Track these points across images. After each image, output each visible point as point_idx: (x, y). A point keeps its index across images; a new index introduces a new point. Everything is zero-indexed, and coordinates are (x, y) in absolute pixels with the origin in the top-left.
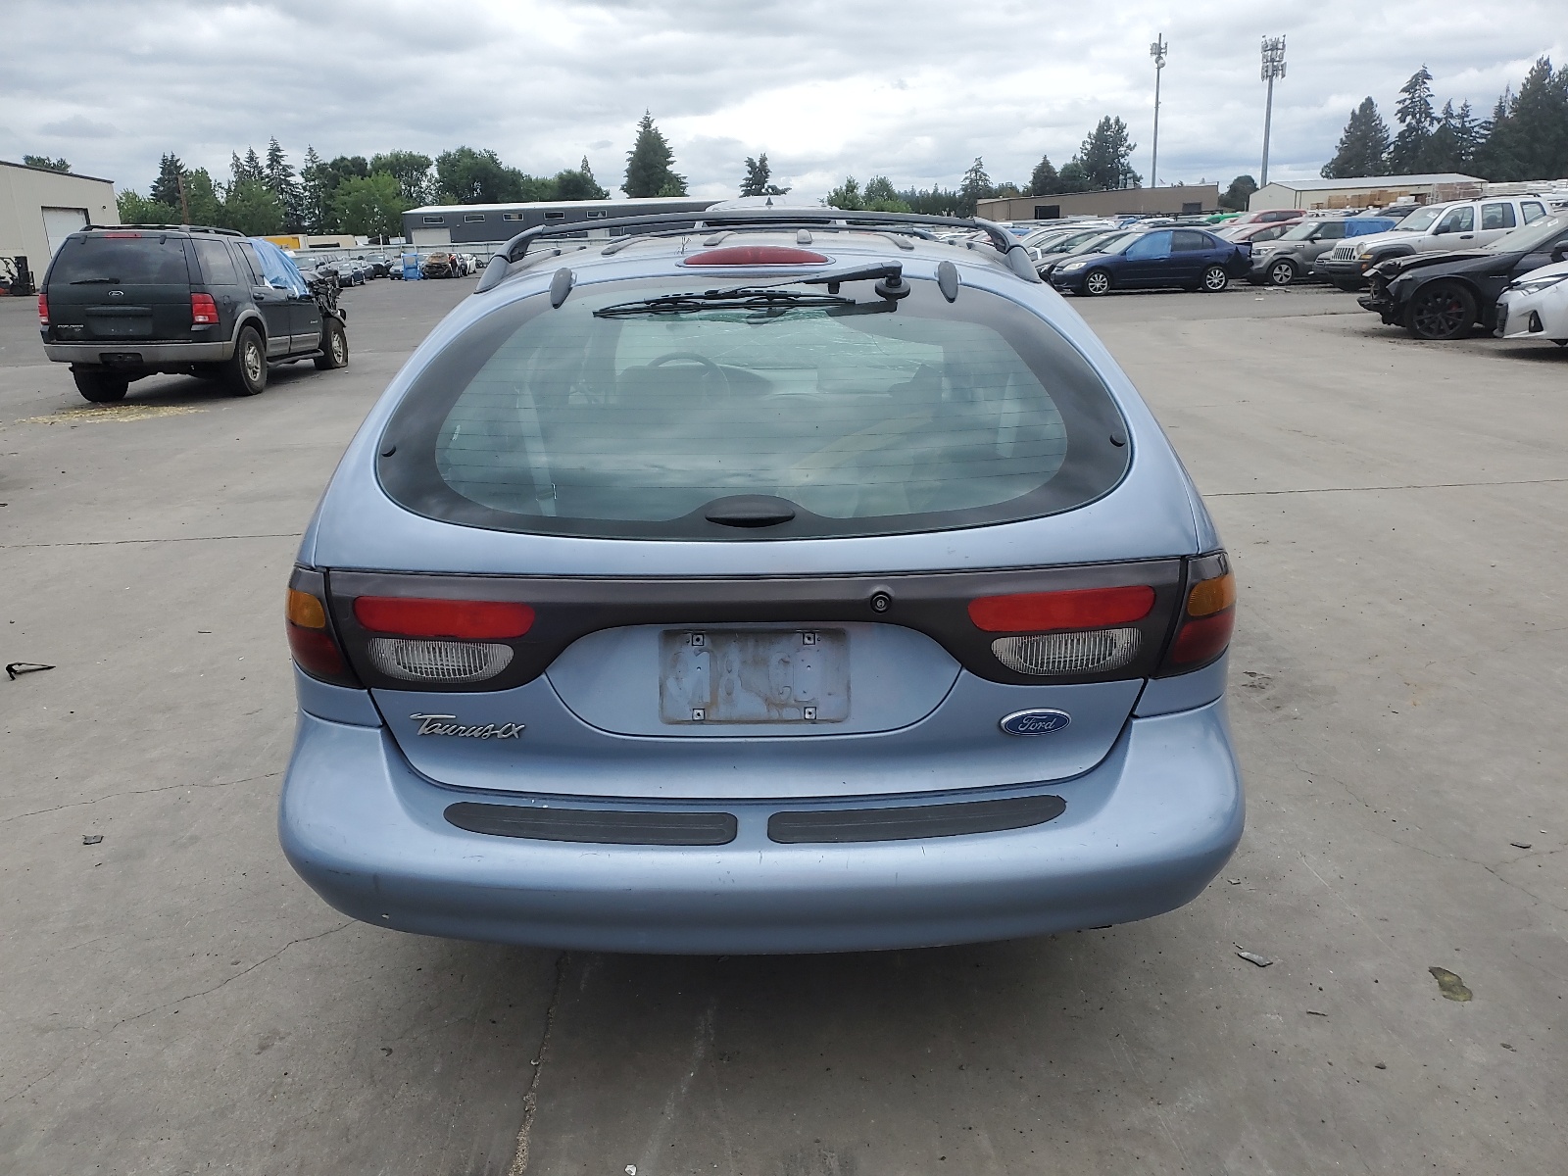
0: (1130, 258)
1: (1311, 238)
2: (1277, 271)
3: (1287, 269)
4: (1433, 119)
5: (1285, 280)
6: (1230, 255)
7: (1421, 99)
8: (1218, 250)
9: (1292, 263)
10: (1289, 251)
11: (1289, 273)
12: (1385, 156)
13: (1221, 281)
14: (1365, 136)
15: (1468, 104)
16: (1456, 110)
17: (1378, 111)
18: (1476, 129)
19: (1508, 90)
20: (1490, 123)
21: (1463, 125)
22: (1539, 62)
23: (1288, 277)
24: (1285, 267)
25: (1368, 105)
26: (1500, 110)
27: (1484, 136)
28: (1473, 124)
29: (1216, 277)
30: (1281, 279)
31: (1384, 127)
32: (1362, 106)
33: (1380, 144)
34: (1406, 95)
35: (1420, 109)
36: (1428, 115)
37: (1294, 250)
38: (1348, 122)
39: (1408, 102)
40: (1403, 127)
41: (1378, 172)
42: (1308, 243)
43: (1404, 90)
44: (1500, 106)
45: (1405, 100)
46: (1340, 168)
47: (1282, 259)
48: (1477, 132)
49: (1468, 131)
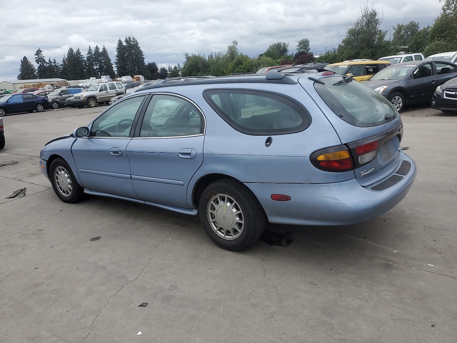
0: (10, 103)
1: (60, 95)
2: (53, 105)
3: (56, 104)
4: (46, 63)
5: (56, 107)
6: (42, 101)
7: (42, 57)
8: (38, 99)
9: (57, 102)
10: (55, 99)
11: (57, 105)
12: (35, 73)
13: (42, 108)
14: (27, 67)
15: (55, 59)
16: (52, 61)
17: (29, 60)
18: (59, 66)
19: (64, 56)
20: (62, 65)
21: (55, 65)
22: (70, 49)
23: (57, 106)
24: (55, 103)
25: (25, 58)
26: (64, 61)
27: (61, 68)
28: (58, 65)
29: (40, 107)
30: (55, 107)
31: (33, 65)
32: (23, 59)
33: (33, 70)
34: (36, 56)
35: (42, 60)
36: (45, 62)
37: (57, 98)
38: (21, 63)
39: (38, 58)
40: (39, 65)
41: (35, 78)
42: (60, 96)
43: (35, 55)
44: (64, 60)
45: (37, 58)
46: (22, 77)
47: (54, 101)
48: (60, 67)
49: (57, 67)
